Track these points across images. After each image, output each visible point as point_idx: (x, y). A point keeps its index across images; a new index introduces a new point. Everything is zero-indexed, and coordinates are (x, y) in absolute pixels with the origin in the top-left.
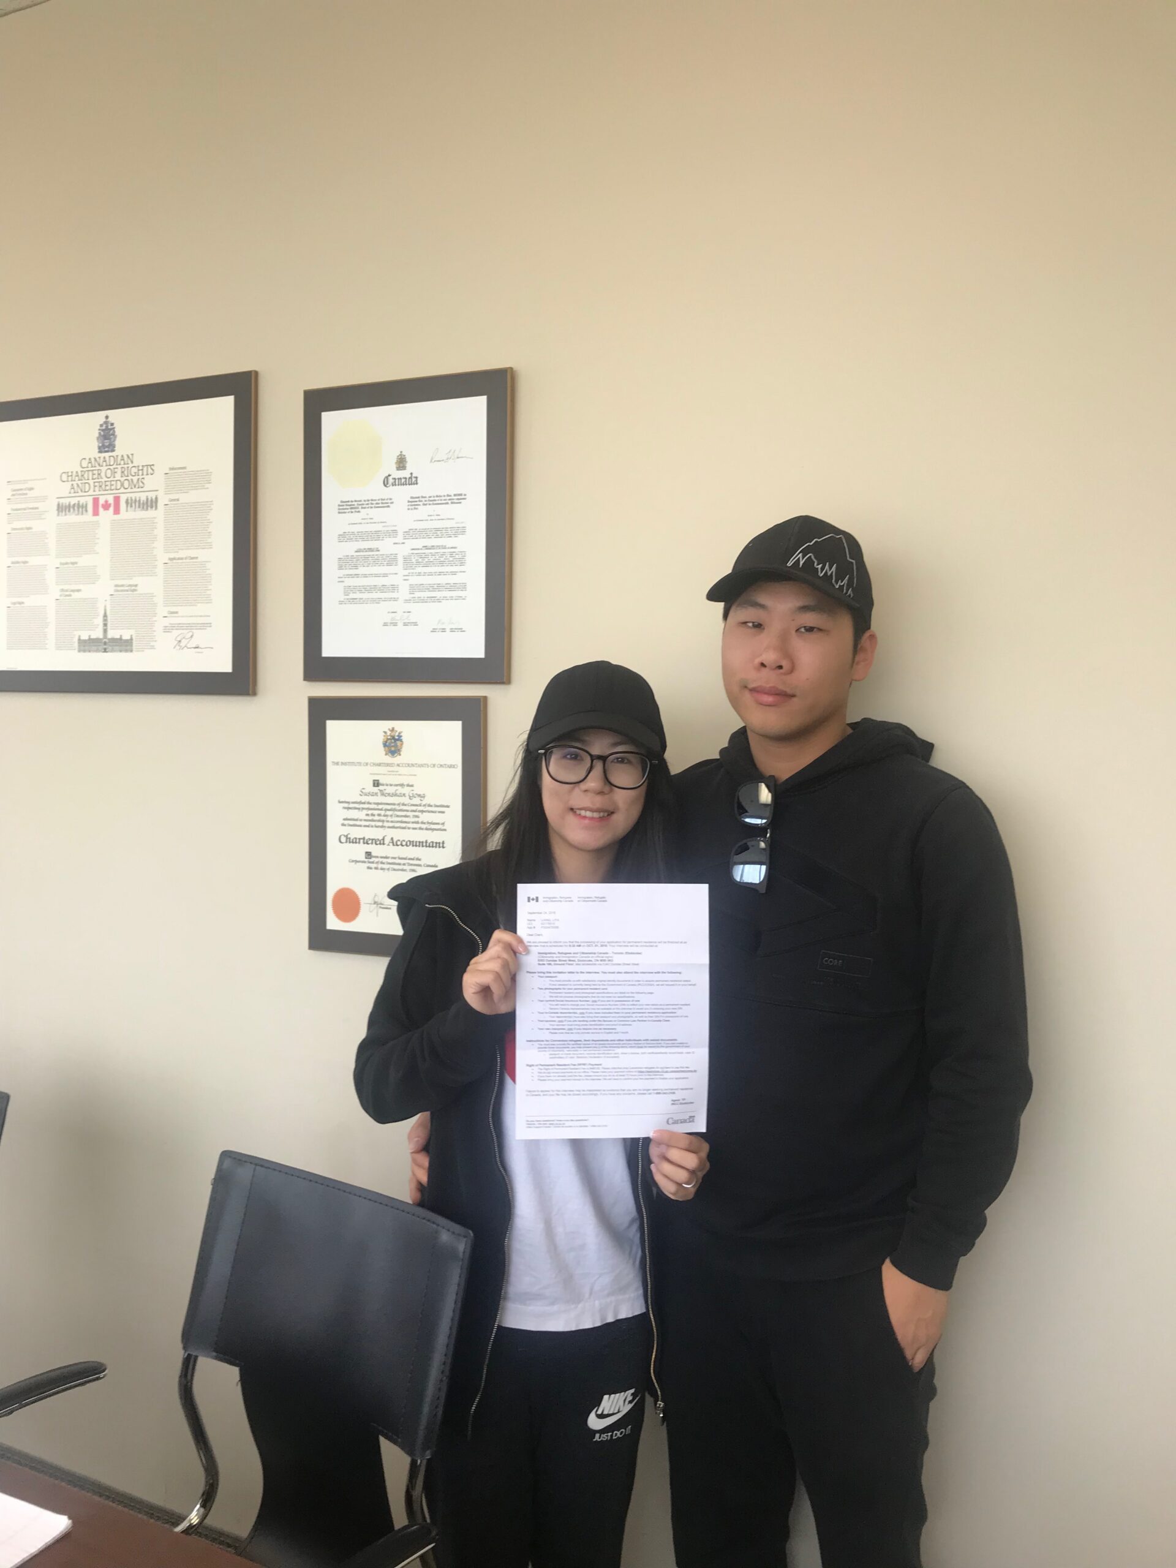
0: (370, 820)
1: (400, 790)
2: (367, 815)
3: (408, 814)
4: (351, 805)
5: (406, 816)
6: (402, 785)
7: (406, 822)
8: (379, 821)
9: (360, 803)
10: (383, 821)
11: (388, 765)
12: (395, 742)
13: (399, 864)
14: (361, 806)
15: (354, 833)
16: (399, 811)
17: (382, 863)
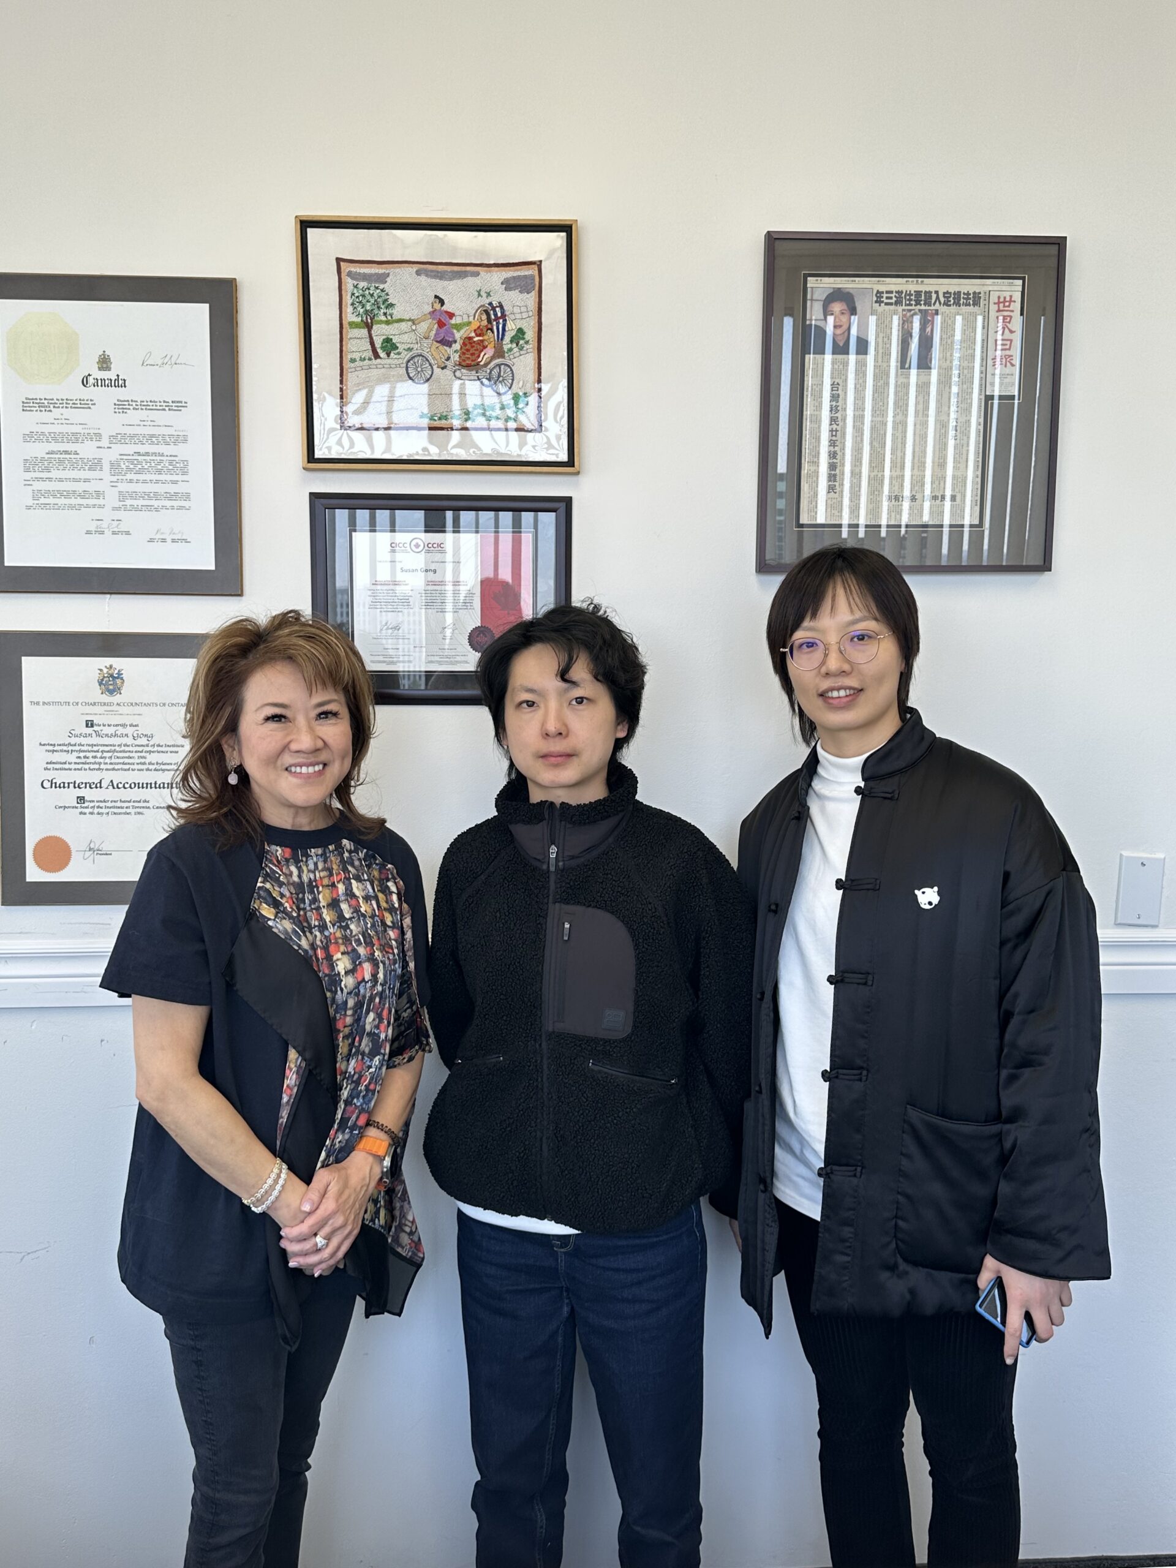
0: (83, 763)
1: (121, 730)
2: (79, 757)
3: (131, 755)
4: (56, 748)
5: (129, 758)
6: (124, 726)
7: (129, 764)
8: (95, 763)
9: (70, 744)
10: (100, 764)
11: (104, 704)
12: (113, 680)
13: (122, 808)
14: (70, 748)
15: (60, 777)
16: (121, 752)
17: (98, 807)
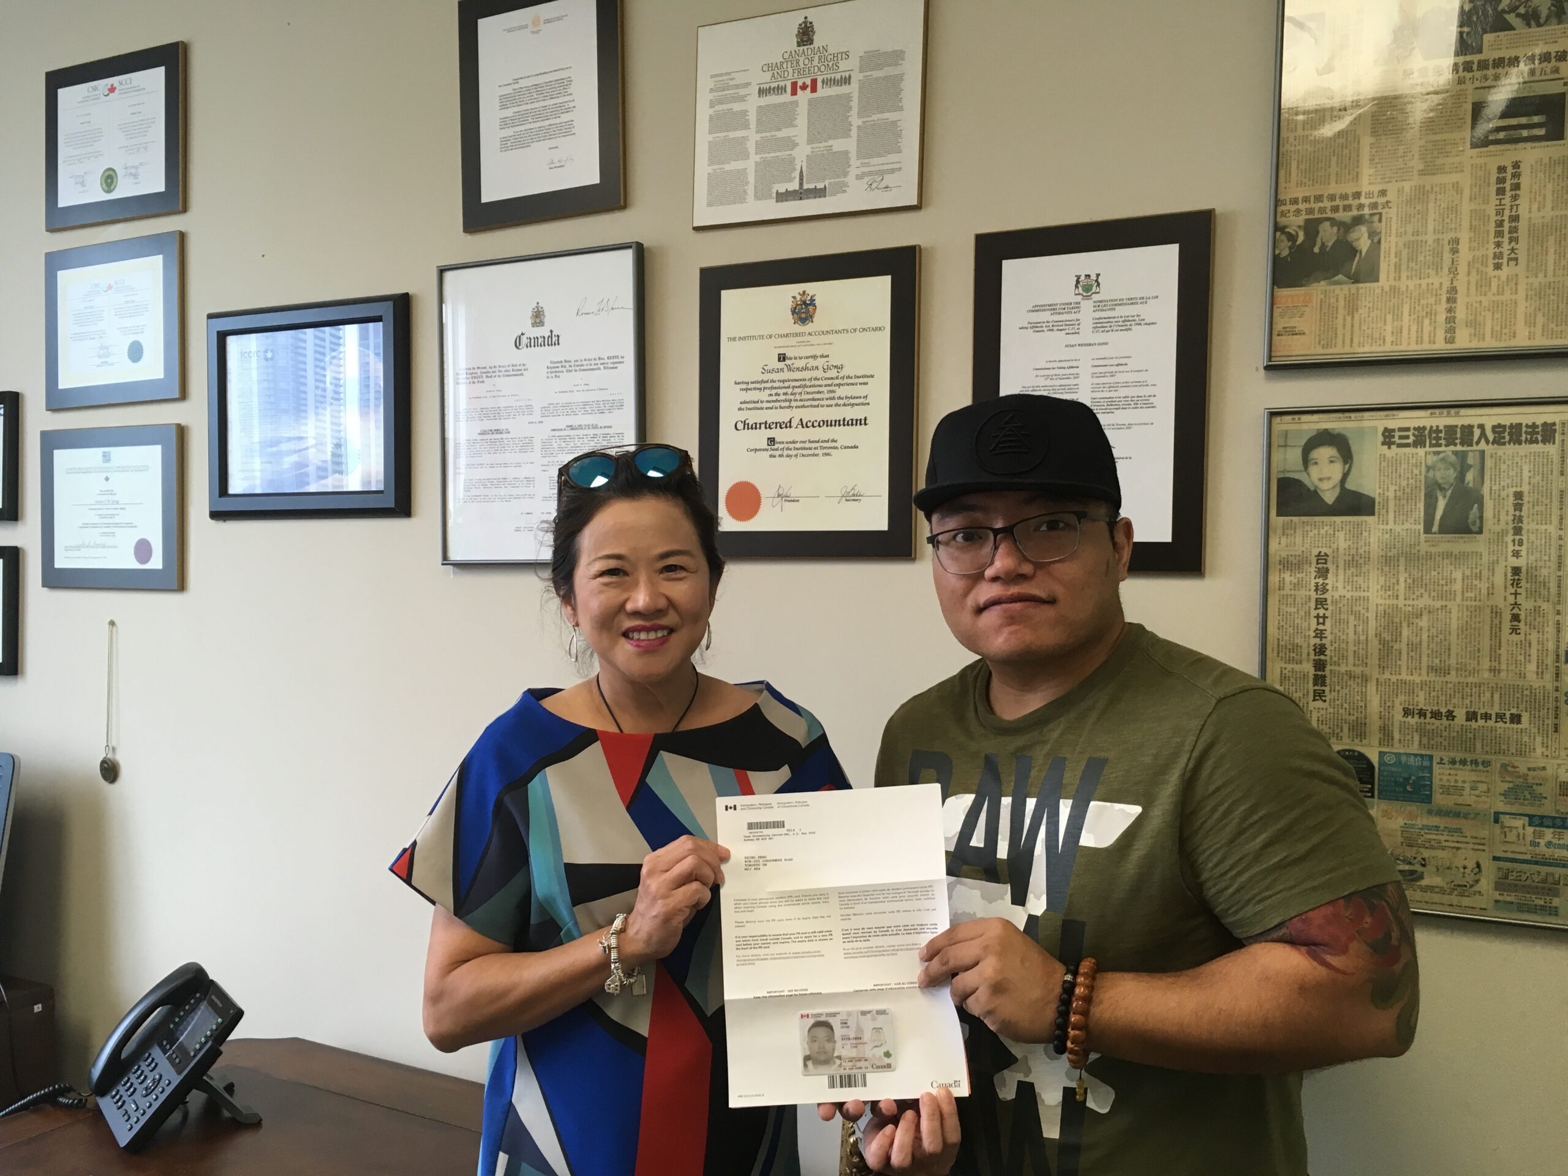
0: (773, 401)
1: (812, 363)
2: (771, 395)
3: (821, 389)
4: (750, 386)
5: (819, 392)
6: (814, 357)
7: (818, 399)
8: (785, 401)
9: (763, 382)
10: (790, 401)
11: (797, 335)
12: (806, 307)
13: (810, 449)
14: (763, 385)
15: (753, 417)
16: (810, 386)
17: (788, 449)
